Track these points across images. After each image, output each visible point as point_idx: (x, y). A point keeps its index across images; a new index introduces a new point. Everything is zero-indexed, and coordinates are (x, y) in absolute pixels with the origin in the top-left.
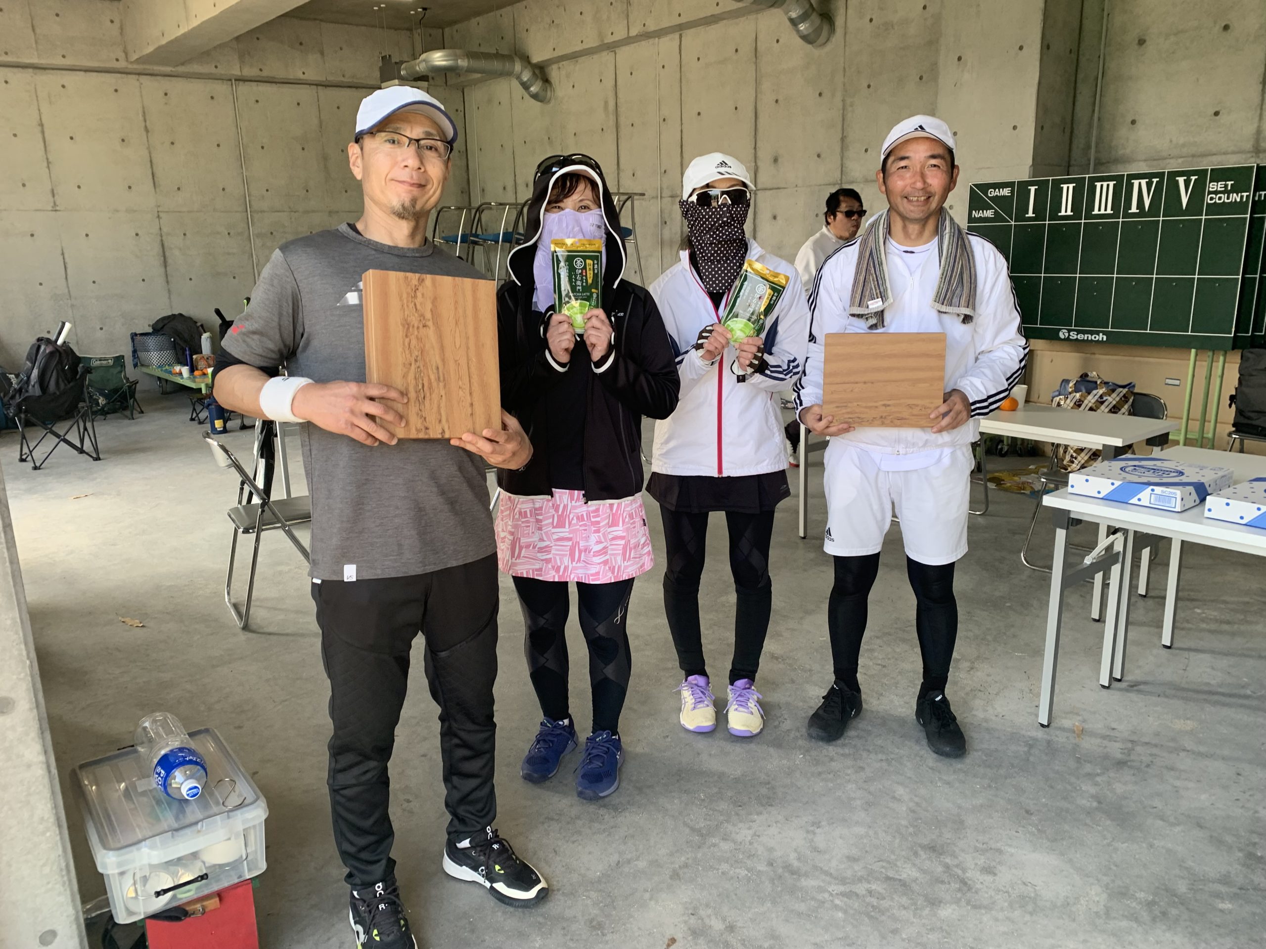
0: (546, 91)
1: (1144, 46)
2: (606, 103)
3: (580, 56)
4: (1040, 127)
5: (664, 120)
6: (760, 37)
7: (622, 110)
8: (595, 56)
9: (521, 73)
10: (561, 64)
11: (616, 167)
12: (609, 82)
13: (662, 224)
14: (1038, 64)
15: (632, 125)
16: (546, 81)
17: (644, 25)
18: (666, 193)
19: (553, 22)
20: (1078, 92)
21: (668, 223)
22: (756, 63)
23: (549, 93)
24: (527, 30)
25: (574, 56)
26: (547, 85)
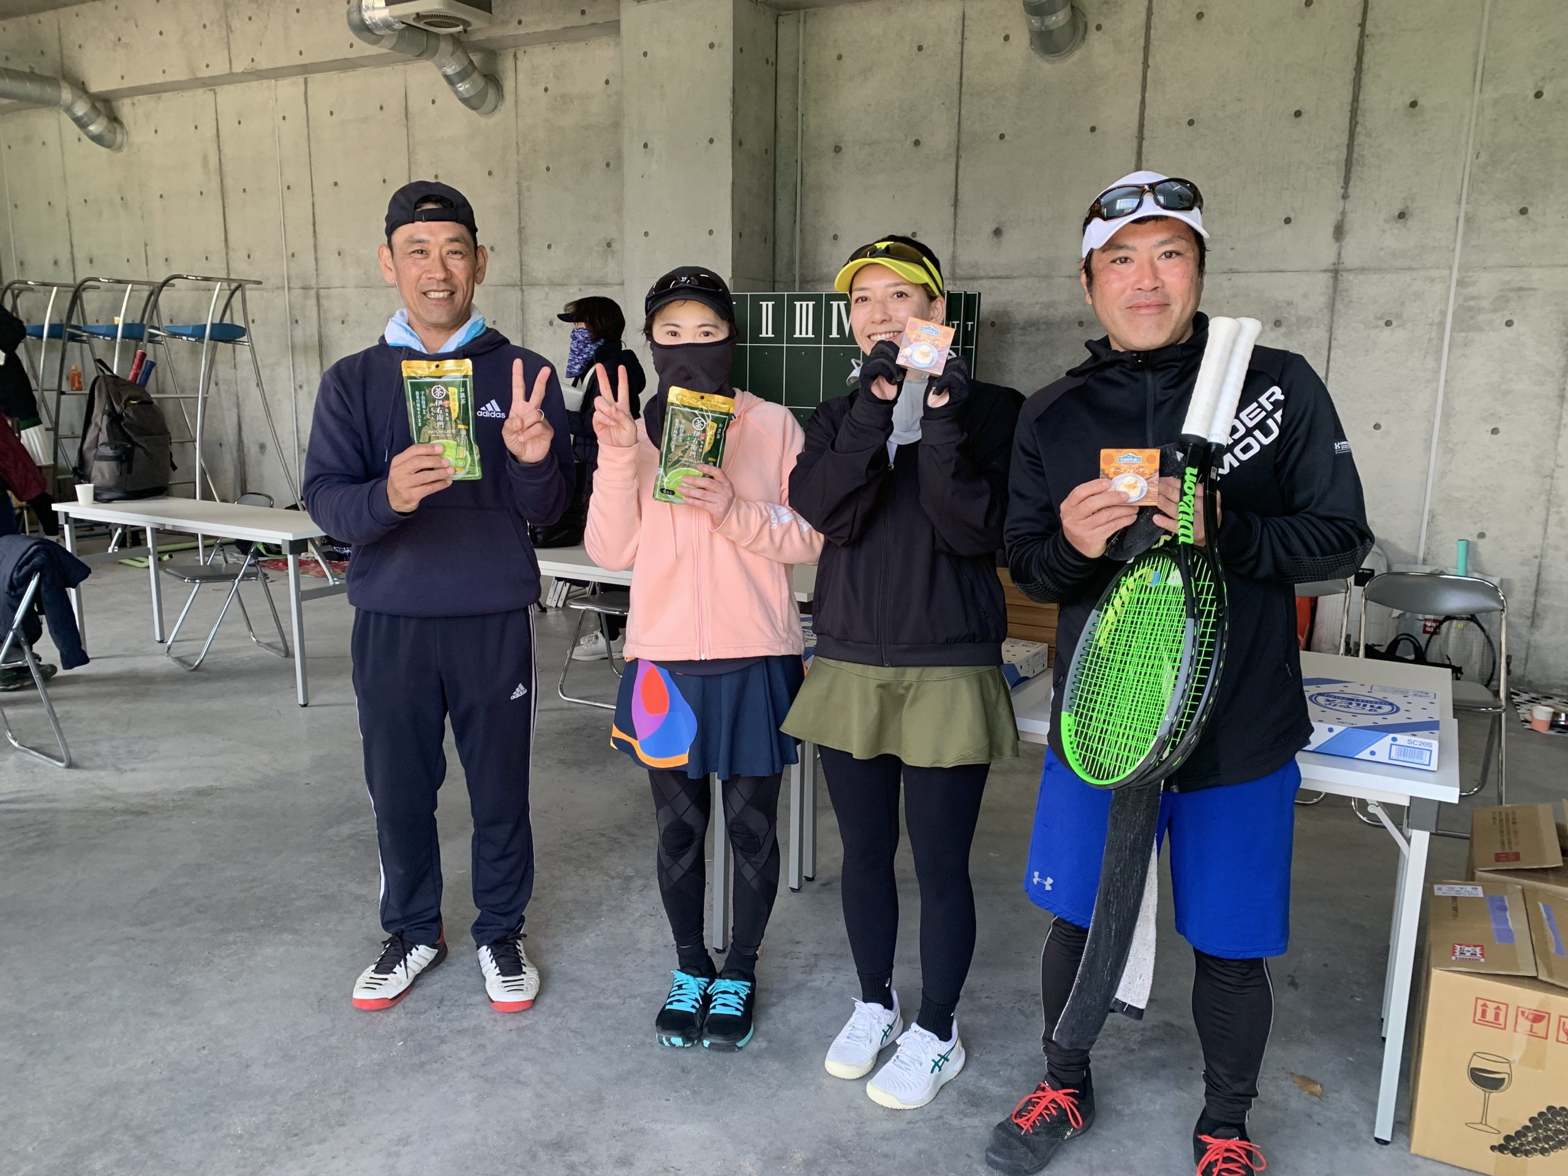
0: (115, 132)
1: (840, 154)
2: (205, 158)
3: (165, 92)
4: (738, 235)
5: (289, 188)
6: (410, 95)
7: (228, 169)
8: (186, 94)
9: (72, 104)
10: (136, 99)
11: (223, 244)
12: (209, 132)
13: (292, 324)
14: (730, 161)
15: (244, 191)
16: (114, 119)
17: (253, 60)
18: (296, 283)
19: (119, 39)
20: (778, 198)
21: (300, 322)
22: (407, 127)
23: (119, 138)
24: (80, 47)
25: (154, 90)
26: (116, 125)
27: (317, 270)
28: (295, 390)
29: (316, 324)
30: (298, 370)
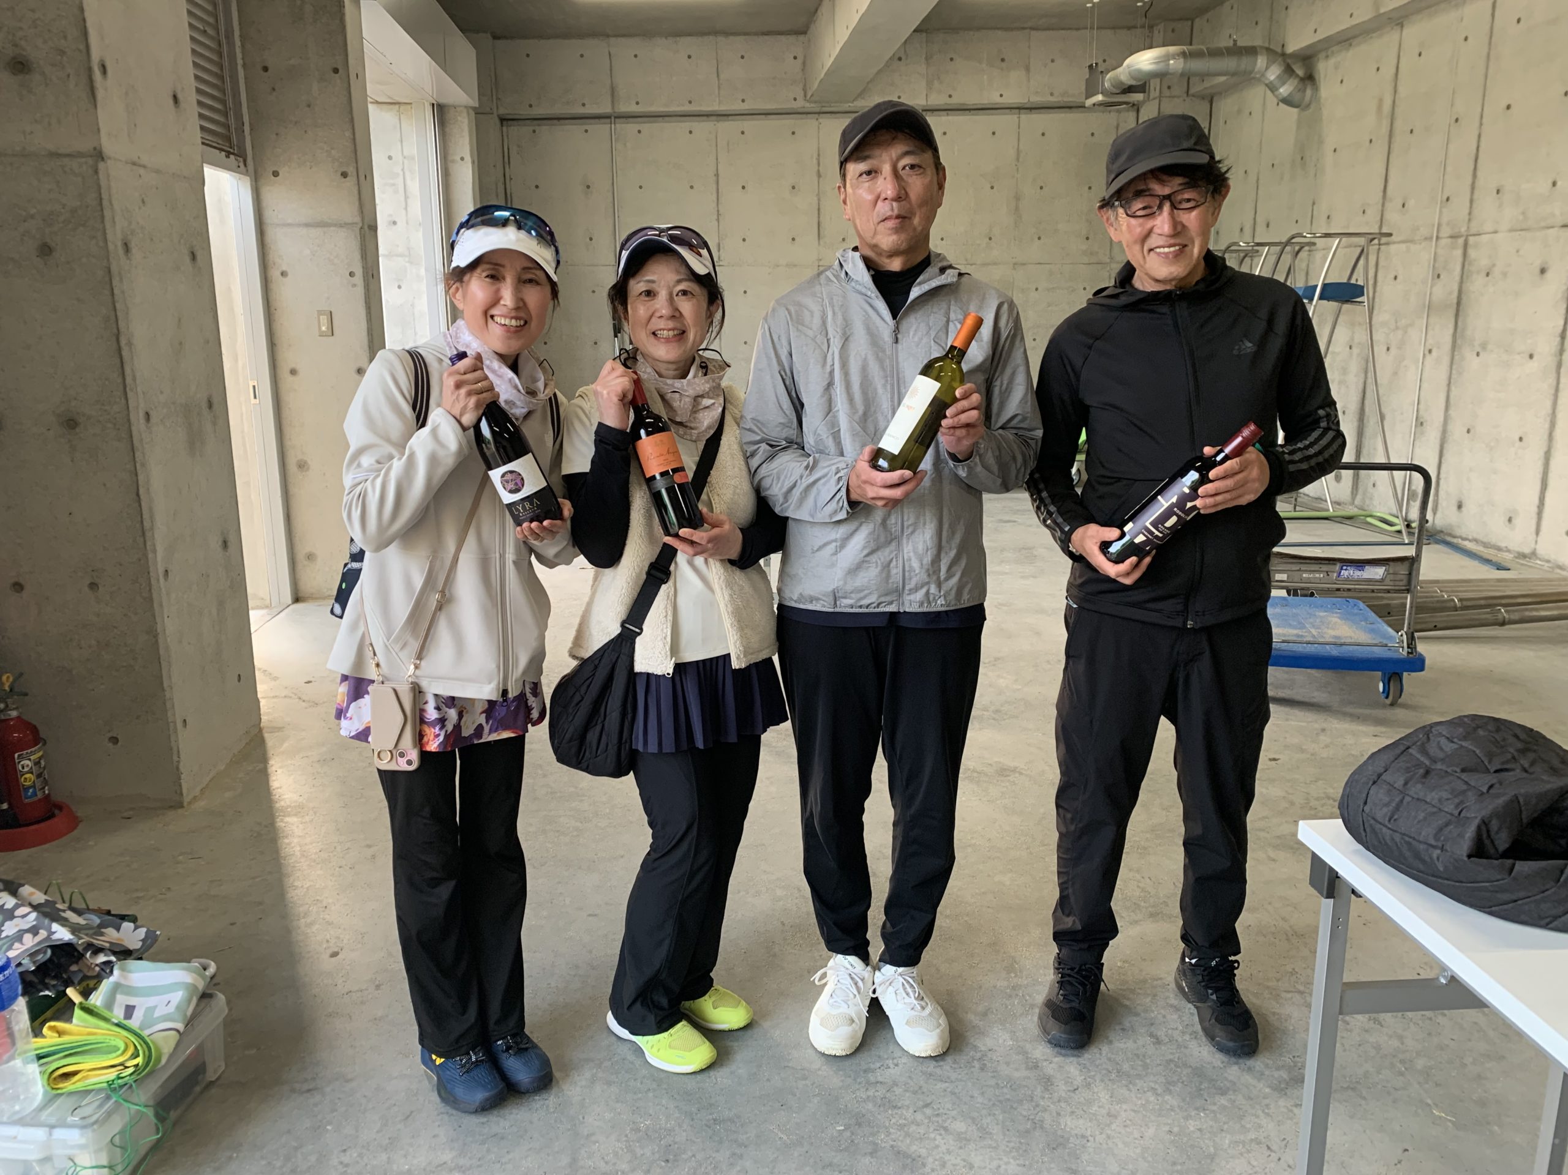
0: (1304, 91)
5: (1457, 120)
7: (1400, 110)
9: (1267, 68)
10: (1330, 50)
11: (1382, 194)
12: (1388, 72)
13: (1433, 279)
15: (1412, 131)
16: (1310, 78)
18: (1446, 232)
21: (1441, 276)
23: (1309, 92)
24: (1287, 8)
25: (1345, 40)
26: (1309, 83)
27: (1470, 214)
28: (1424, 355)
29: (1457, 278)
30: (1430, 333)
